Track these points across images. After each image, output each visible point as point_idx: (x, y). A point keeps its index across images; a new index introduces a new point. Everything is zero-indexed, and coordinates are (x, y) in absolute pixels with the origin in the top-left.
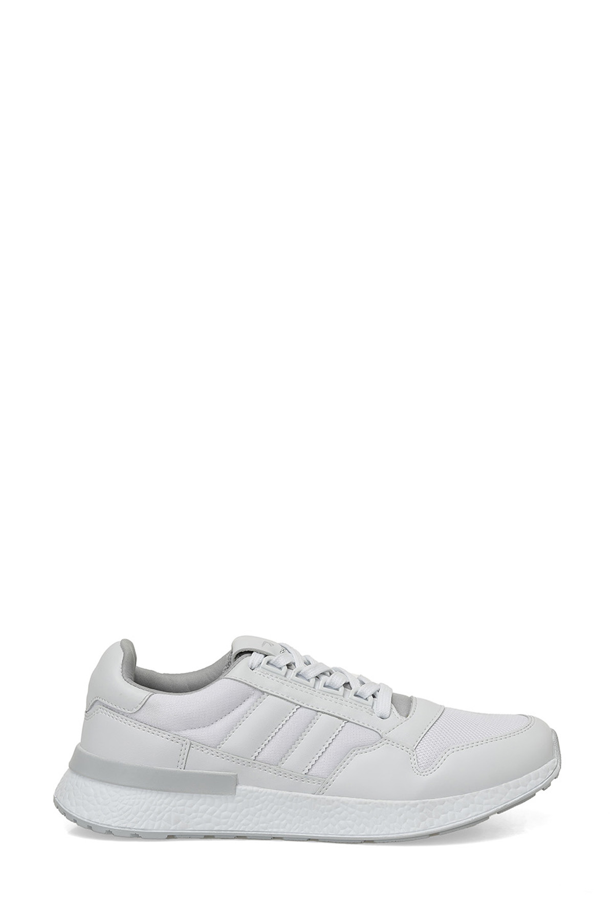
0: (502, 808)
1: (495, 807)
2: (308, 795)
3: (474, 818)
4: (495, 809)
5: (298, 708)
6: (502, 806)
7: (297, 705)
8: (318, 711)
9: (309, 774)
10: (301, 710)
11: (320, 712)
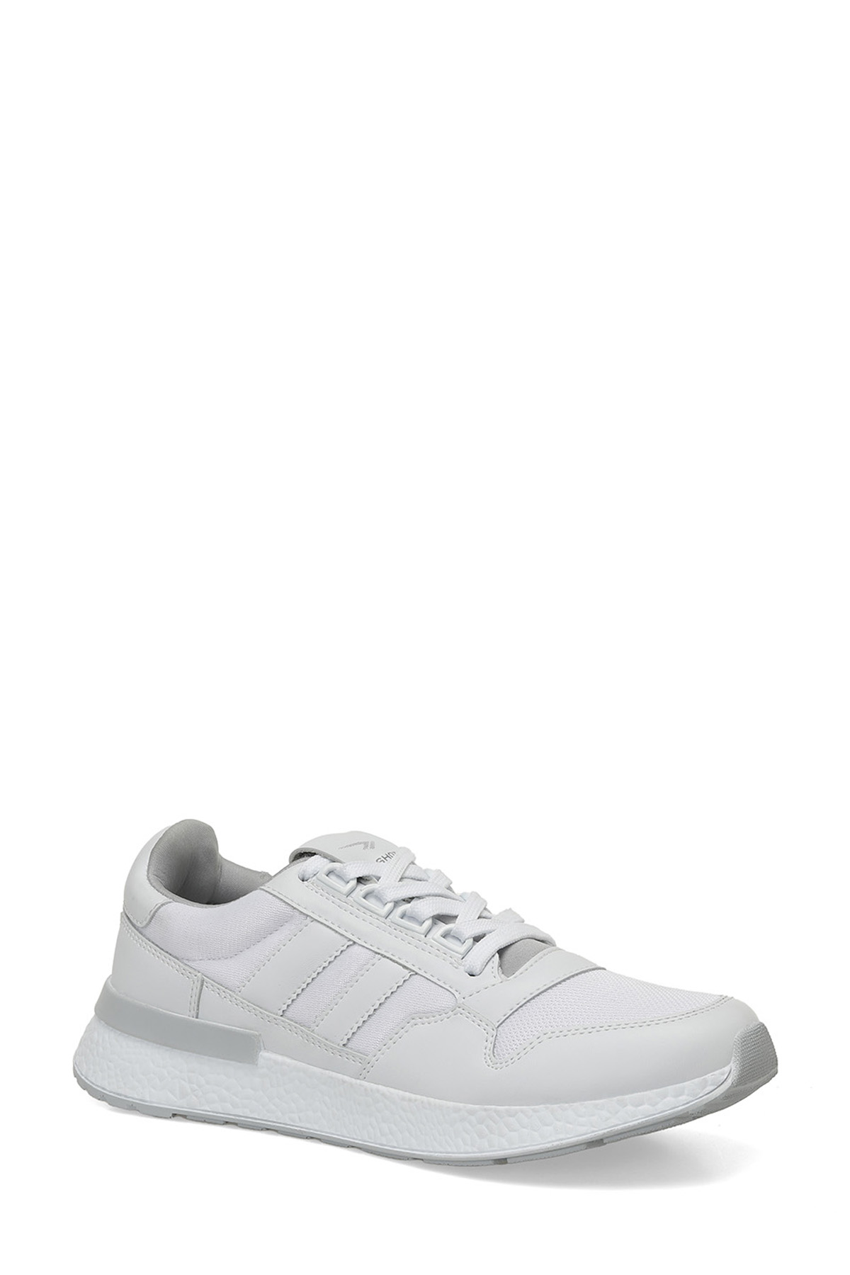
0: (604, 1134)
1: (593, 1132)
2: (346, 1078)
3: (555, 1144)
4: (593, 1134)
5: (351, 945)
6: (605, 1131)
7: (350, 940)
8: (376, 953)
9: (349, 1045)
10: (356, 947)
11: (379, 954)
